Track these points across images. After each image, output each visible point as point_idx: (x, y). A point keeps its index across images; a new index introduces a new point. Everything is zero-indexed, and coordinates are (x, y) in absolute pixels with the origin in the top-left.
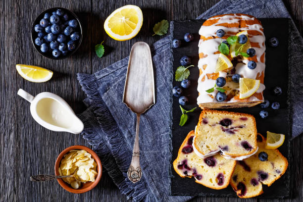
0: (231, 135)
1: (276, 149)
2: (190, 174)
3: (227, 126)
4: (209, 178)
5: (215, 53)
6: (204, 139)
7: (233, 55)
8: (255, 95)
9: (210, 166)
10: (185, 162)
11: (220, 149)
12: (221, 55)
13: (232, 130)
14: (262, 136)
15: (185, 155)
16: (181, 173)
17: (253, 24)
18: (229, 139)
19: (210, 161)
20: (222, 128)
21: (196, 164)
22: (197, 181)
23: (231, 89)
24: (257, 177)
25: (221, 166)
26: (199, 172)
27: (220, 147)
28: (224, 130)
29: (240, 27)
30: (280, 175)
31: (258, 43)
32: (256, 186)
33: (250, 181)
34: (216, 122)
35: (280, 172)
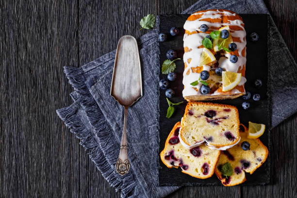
0: (216, 126)
1: (257, 139)
2: (177, 164)
3: (211, 117)
4: (194, 168)
5: (198, 48)
6: (190, 130)
7: (216, 49)
8: (237, 87)
9: (195, 156)
11: (205, 140)
12: (205, 50)
13: (216, 121)
14: (244, 126)
15: (172, 146)
16: (168, 164)
17: (234, 20)
18: (214, 130)
19: (196, 151)
20: (207, 119)
21: (183, 154)
22: (184, 171)
23: (214, 82)
24: (240, 165)
25: (206, 156)
26: (185, 163)
27: (204, 137)
28: (208, 122)
29: (222, 22)
30: (261, 163)
31: (239, 38)
32: (239, 174)
33: (234, 170)
34: (201, 114)
35: (261, 160)
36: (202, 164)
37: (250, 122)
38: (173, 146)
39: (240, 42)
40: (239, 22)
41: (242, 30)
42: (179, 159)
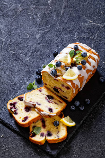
0: (48, 103)
2: (13, 110)
4: (20, 116)
5: (67, 54)
6: (33, 96)
9: (25, 111)
10: (15, 103)
11: (36, 103)
13: (50, 101)
14: (63, 115)
16: (9, 107)
18: (45, 103)
19: (28, 109)
20: (46, 98)
22: (14, 115)
23: (62, 73)
24: (45, 133)
25: (31, 113)
26: (18, 112)
28: (46, 99)
29: (88, 52)
30: (58, 139)
31: (91, 63)
32: (42, 137)
33: (40, 133)
34: (45, 94)
35: (59, 137)
36: (25, 116)
37: (68, 116)
38: (19, 100)
39: (90, 65)
40: (96, 57)
41: (96, 62)
42: (16, 108)
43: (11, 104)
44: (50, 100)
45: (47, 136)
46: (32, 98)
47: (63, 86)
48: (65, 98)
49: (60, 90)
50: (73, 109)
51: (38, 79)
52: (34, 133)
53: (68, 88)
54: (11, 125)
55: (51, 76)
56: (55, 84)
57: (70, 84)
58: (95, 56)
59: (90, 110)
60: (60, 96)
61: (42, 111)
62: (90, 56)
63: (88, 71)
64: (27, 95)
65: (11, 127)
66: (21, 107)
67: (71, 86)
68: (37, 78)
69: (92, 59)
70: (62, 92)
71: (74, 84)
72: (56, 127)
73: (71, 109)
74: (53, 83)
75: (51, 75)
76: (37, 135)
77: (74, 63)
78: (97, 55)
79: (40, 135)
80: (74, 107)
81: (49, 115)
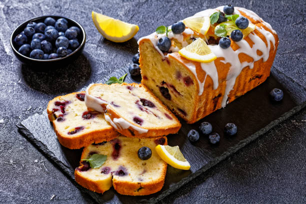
0: (138, 109)
2: (58, 113)
3: (144, 105)
4: (68, 125)
6: (109, 91)
9: (83, 117)
10: (67, 103)
15: (75, 99)
18: (131, 108)
20: (137, 101)
22: (55, 121)
26: (66, 117)
27: (113, 102)
28: (136, 103)
30: (139, 184)
31: (254, 44)
32: (103, 174)
33: (103, 167)
34: (139, 96)
35: (141, 180)
36: (79, 126)
37: (177, 146)
39: (251, 47)
40: (270, 36)
41: (267, 45)
42: (66, 112)
43: (57, 104)
44: (147, 107)
45: (116, 175)
46: (104, 93)
47: (179, 76)
48: (182, 115)
49: (172, 89)
50: (193, 138)
51: (134, 69)
52: (88, 163)
53: (188, 81)
54: (44, 145)
55: (156, 50)
56: (163, 74)
57: (193, 68)
58: (268, 34)
59: (232, 148)
60: (171, 108)
61: (118, 117)
62: (256, 32)
63: (243, 57)
64: (97, 87)
65: (42, 148)
66: (77, 110)
67: (194, 76)
68: (133, 67)
69: (260, 37)
70: (177, 95)
71: (204, 73)
72: (143, 162)
73: (189, 135)
74: (159, 72)
75: (157, 47)
76: (93, 168)
77: (216, 39)
78: (274, 34)
79: (100, 171)
80: (196, 133)
81: (130, 127)
